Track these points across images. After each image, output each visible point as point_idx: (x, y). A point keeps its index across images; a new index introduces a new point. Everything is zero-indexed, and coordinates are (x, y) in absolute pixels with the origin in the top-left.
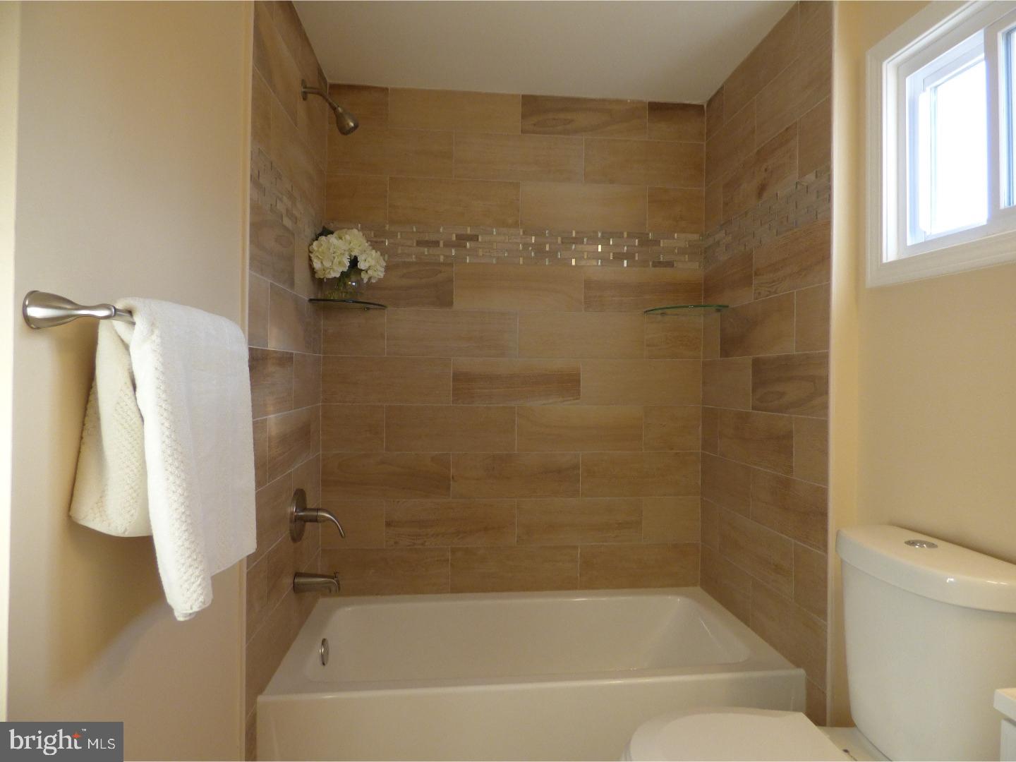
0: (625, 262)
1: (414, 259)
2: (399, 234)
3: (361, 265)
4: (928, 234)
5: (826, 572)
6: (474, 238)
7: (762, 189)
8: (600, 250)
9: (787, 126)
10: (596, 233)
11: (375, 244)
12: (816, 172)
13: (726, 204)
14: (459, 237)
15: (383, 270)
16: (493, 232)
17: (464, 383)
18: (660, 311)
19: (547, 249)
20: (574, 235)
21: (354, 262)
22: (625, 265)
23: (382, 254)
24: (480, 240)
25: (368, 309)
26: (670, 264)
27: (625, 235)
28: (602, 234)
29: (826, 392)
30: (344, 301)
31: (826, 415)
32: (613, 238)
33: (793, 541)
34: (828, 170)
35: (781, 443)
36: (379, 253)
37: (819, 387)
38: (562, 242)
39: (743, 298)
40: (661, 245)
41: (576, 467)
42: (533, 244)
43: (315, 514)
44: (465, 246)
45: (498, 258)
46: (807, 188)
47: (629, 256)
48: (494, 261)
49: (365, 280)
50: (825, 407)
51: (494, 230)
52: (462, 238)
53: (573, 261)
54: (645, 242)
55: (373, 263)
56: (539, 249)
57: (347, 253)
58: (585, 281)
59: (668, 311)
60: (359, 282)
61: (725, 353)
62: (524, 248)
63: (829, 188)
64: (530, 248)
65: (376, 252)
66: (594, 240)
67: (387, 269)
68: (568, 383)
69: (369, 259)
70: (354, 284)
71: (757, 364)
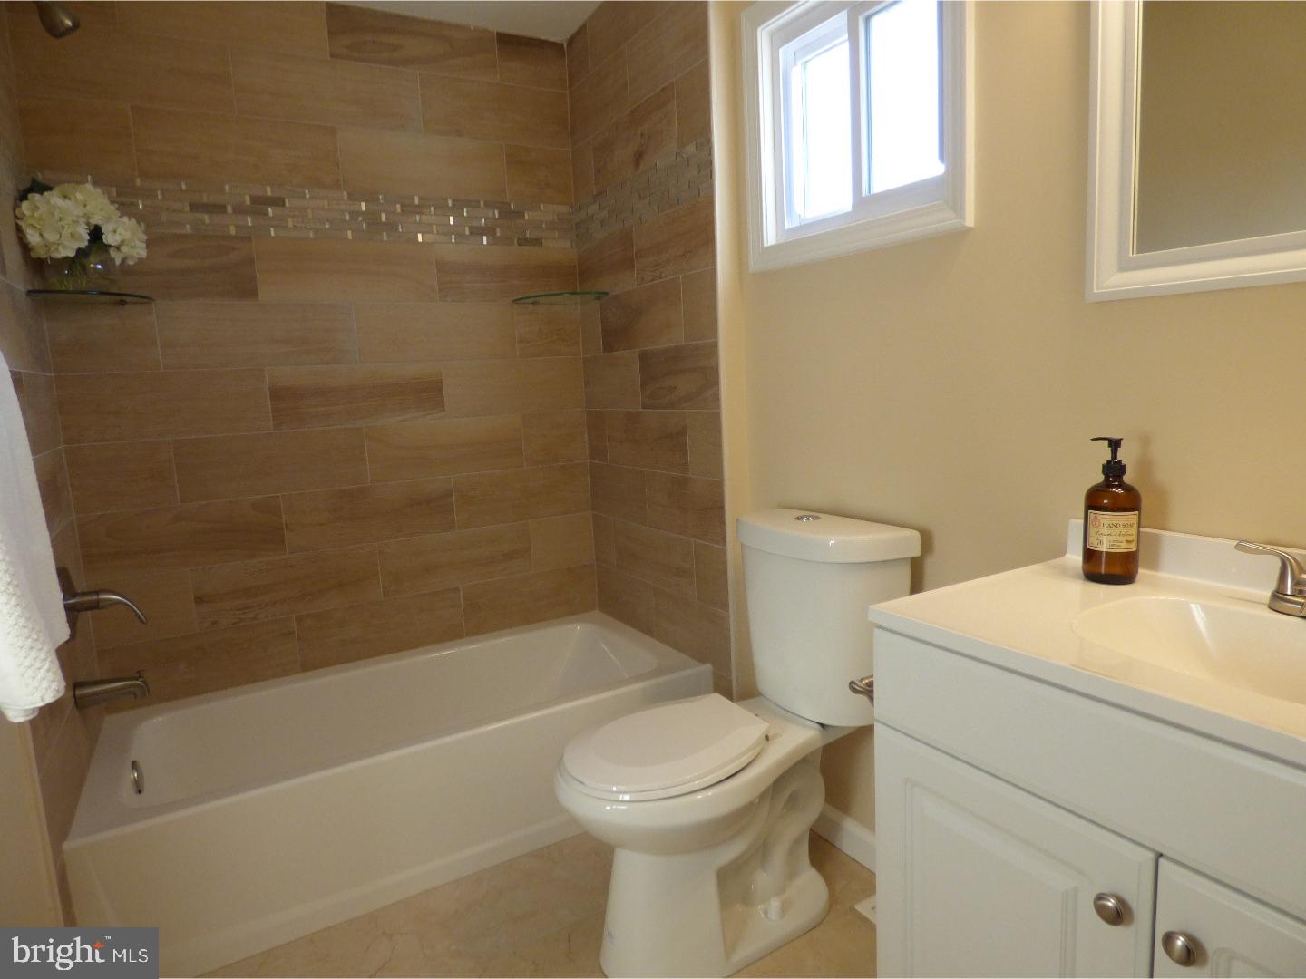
0: (485, 238)
1: (188, 229)
2: (159, 192)
3: (108, 238)
4: (802, 217)
5: (725, 563)
6: (278, 202)
7: (638, 157)
8: (452, 222)
9: (663, 86)
10: (446, 200)
11: (125, 208)
12: (697, 144)
13: (598, 171)
14: (255, 200)
15: (144, 245)
16: (305, 194)
17: (287, 401)
18: (533, 300)
19: (384, 219)
20: (417, 202)
21: (96, 234)
22: (485, 242)
23: (139, 223)
24: (287, 204)
25: (122, 303)
26: (537, 242)
27: (482, 203)
28: (453, 201)
29: (717, 383)
30: (83, 292)
31: (719, 406)
32: (467, 207)
33: (692, 540)
34: (709, 142)
35: (675, 441)
36: (134, 221)
37: (710, 378)
38: (402, 211)
39: (625, 284)
40: (527, 218)
41: (449, 494)
42: (363, 213)
43: (95, 598)
44: (267, 214)
45: (316, 231)
46: (688, 161)
47: (489, 231)
48: (312, 235)
49: (118, 262)
50: (717, 398)
51: (307, 191)
52: (260, 203)
53: (420, 236)
54: (507, 214)
55: (127, 235)
56: (372, 218)
57: (82, 220)
58: (437, 263)
59: (540, 299)
60: (108, 262)
61: (608, 347)
62: (351, 217)
63: (710, 163)
64: (360, 218)
65: (130, 219)
66: (443, 210)
67: (149, 244)
68: (428, 393)
69: (120, 230)
70: (99, 267)
71: (644, 357)
